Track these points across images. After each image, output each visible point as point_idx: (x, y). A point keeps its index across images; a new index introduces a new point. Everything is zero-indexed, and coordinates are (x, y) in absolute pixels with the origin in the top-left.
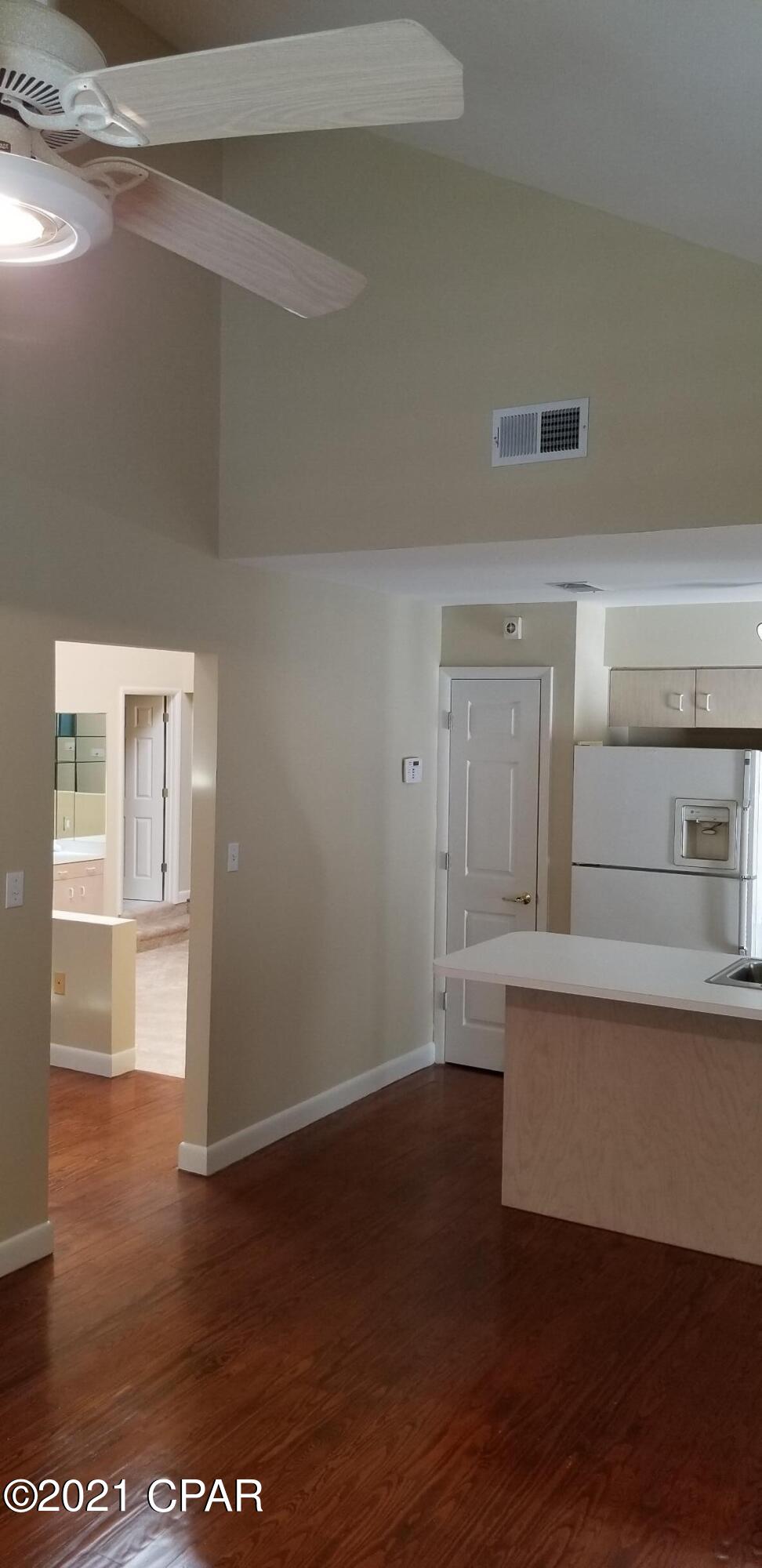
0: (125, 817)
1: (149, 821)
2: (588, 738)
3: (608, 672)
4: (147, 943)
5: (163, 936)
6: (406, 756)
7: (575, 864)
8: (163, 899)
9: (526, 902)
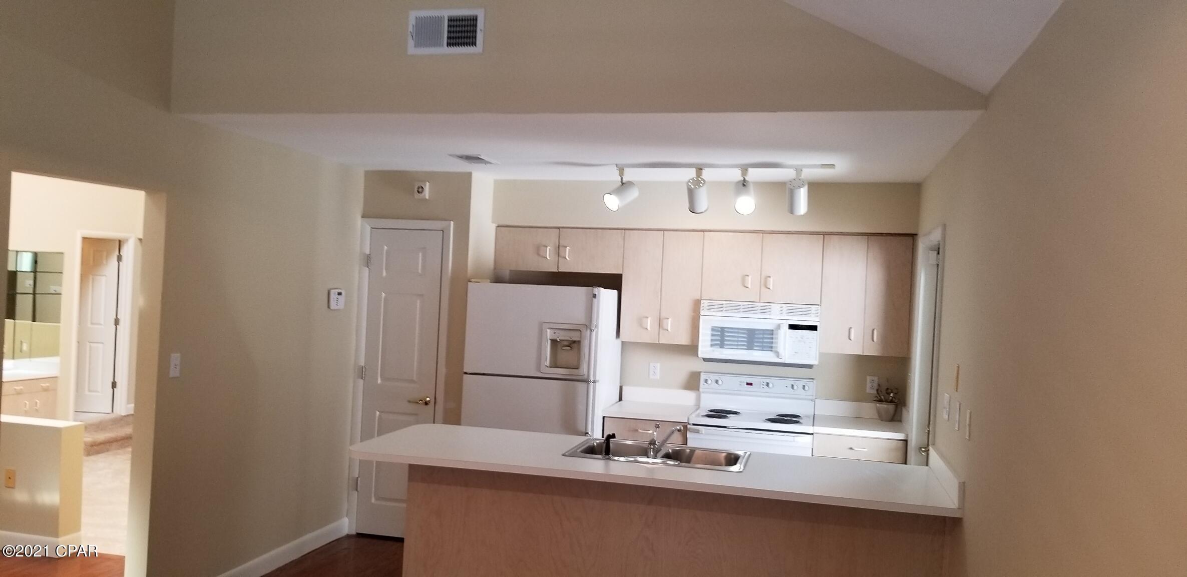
0: (78, 342)
1: (100, 345)
2: (479, 276)
3: (494, 228)
4: (95, 449)
5: (112, 442)
6: (331, 287)
7: (466, 373)
8: (113, 411)
9: (427, 403)
